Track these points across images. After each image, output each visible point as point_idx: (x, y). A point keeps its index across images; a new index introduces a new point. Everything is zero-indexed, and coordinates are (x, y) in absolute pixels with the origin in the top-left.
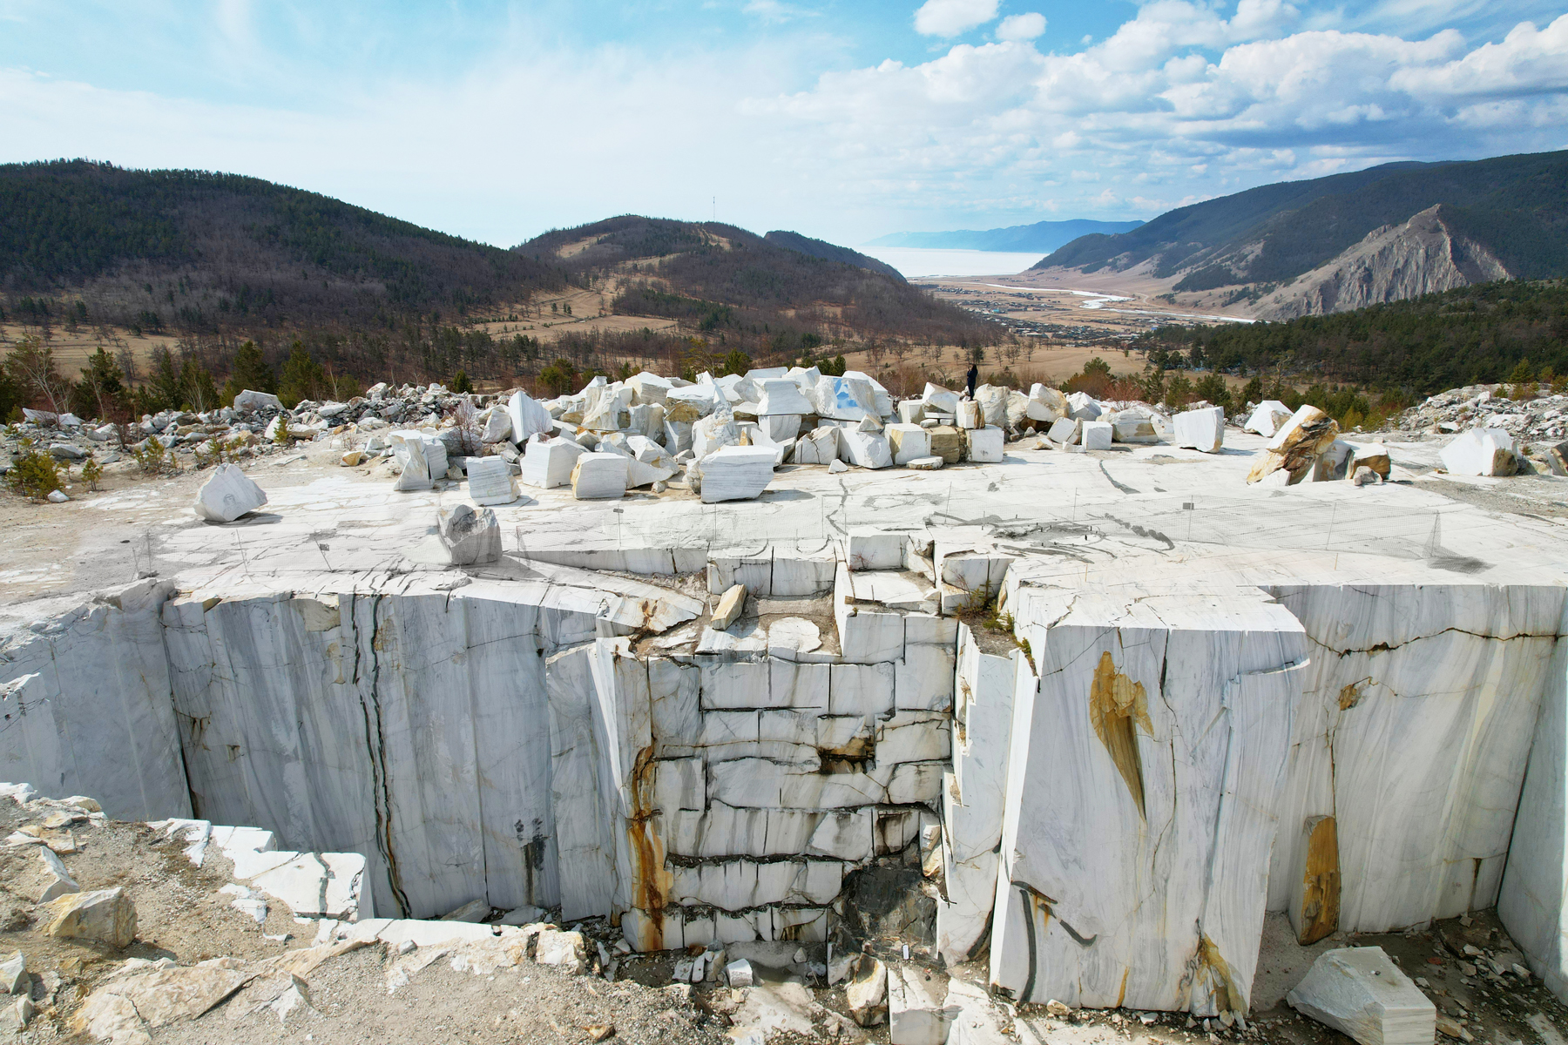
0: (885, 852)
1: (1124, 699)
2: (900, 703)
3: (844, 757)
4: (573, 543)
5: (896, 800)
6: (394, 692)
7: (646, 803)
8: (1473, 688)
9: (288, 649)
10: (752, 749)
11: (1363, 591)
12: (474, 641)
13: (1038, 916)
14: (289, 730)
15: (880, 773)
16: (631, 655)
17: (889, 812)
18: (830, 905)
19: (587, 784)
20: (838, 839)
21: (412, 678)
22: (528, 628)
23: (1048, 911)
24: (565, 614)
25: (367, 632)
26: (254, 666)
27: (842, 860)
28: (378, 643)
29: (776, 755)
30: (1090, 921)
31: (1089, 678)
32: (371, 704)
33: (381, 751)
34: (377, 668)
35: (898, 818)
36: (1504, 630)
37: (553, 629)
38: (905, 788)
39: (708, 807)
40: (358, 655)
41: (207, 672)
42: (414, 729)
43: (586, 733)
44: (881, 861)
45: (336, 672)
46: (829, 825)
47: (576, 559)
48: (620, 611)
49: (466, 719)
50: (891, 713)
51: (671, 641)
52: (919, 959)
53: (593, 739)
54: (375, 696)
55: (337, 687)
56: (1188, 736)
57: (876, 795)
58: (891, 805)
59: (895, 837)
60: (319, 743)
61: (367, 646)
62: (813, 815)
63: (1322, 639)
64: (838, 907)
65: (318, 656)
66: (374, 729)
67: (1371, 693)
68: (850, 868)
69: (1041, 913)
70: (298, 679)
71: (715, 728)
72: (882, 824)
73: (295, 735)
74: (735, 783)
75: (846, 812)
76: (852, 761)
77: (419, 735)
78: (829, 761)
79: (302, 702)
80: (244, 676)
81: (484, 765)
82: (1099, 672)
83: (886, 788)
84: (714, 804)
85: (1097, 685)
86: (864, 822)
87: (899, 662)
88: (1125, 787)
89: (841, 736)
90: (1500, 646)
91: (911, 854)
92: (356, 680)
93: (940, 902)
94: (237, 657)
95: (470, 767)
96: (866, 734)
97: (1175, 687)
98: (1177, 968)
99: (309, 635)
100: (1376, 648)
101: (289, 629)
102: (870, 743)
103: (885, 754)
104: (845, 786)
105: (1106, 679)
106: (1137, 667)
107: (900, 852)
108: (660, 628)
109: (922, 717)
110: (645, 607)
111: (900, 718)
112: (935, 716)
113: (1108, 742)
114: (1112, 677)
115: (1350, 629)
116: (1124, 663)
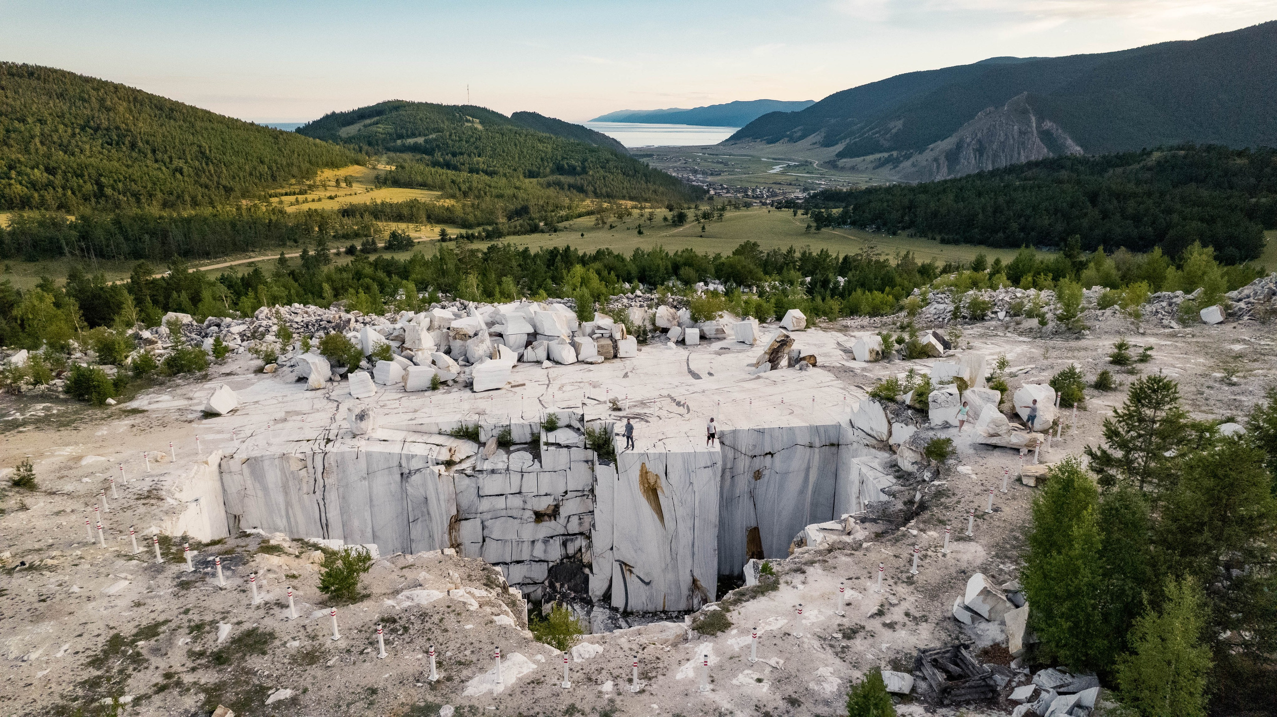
0: (567, 557)
1: (652, 481)
2: (569, 489)
3: (545, 514)
4: (411, 420)
5: (571, 532)
6: (333, 497)
7: (456, 541)
8: (808, 470)
9: (282, 479)
10: (504, 513)
11: (759, 431)
12: (370, 471)
13: (627, 574)
14: (281, 516)
15: (562, 520)
16: (447, 473)
17: (567, 538)
18: (543, 583)
19: (427, 535)
20: (545, 551)
21: (341, 490)
22: (396, 463)
23: (631, 572)
24: (413, 456)
25: (320, 469)
26: (265, 489)
27: (547, 562)
28: (325, 474)
29: (515, 515)
30: (647, 574)
31: (638, 473)
32: (322, 503)
33: (327, 525)
34: (324, 486)
35: (572, 540)
36: (817, 444)
37: (408, 463)
38: (574, 527)
39: (484, 541)
40: (315, 480)
41: (243, 492)
42: (342, 514)
43: (425, 510)
44: (565, 561)
45: (305, 489)
46: (539, 546)
47: (414, 428)
48: (439, 453)
49: (368, 508)
50: (566, 492)
51: (463, 466)
52: (582, 600)
53: (429, 514)
54: (323, 499)
55: (305, 496)
56: (678, 494)
57: (562, 531)
58: (569, 535)
59: (571, 549)
60: (297, 523)
61: (319, 476)
62: (533, 542)
63: (743, 451)
64: (547, 583)
65: (297, 482)
66: (323, 515)
67: (766, 472)
68: (551, 564)
69: (628, 573)
70: (286, 493)
71: (485, 505)
72: (564, 544)
73: (284, 520)
74: (496, 529)
75: (547, 540)
76: (549, 516)
77: (345, 517)
78: (539, 517)
79: (288, 504)
80: (260, 494)
81: (375, 530)
82: (642, 470)
83: (566, 527)
84: (487, 539)
85: (641, 476)
86: (557, 543)
87: (568, 470)
88: (656, 516)
89: (543, 505)
90: (817, 450)
91: (579, 555)
92: (314, 492)
93: (591, 575)
94: (257, 485)
95: (369, 530)
96: (555, 503)
97: (670, 475)
98: (685, 591)
99: (292, 473)
100: (767, 454)
101: (283, 470)
102: (557, 507)
103: (564, 512)
104: (548, 527)
105: (644, 474)
106: (656, 468)
107: (574, 556)
108: (458, 460)
109: (580, 494)
110: (450, 450)
111: (569, 495)
112: (586, 493)
113: (648, 499)
114: (647, 473)
115: (755, 446)
116: (650, 467)
